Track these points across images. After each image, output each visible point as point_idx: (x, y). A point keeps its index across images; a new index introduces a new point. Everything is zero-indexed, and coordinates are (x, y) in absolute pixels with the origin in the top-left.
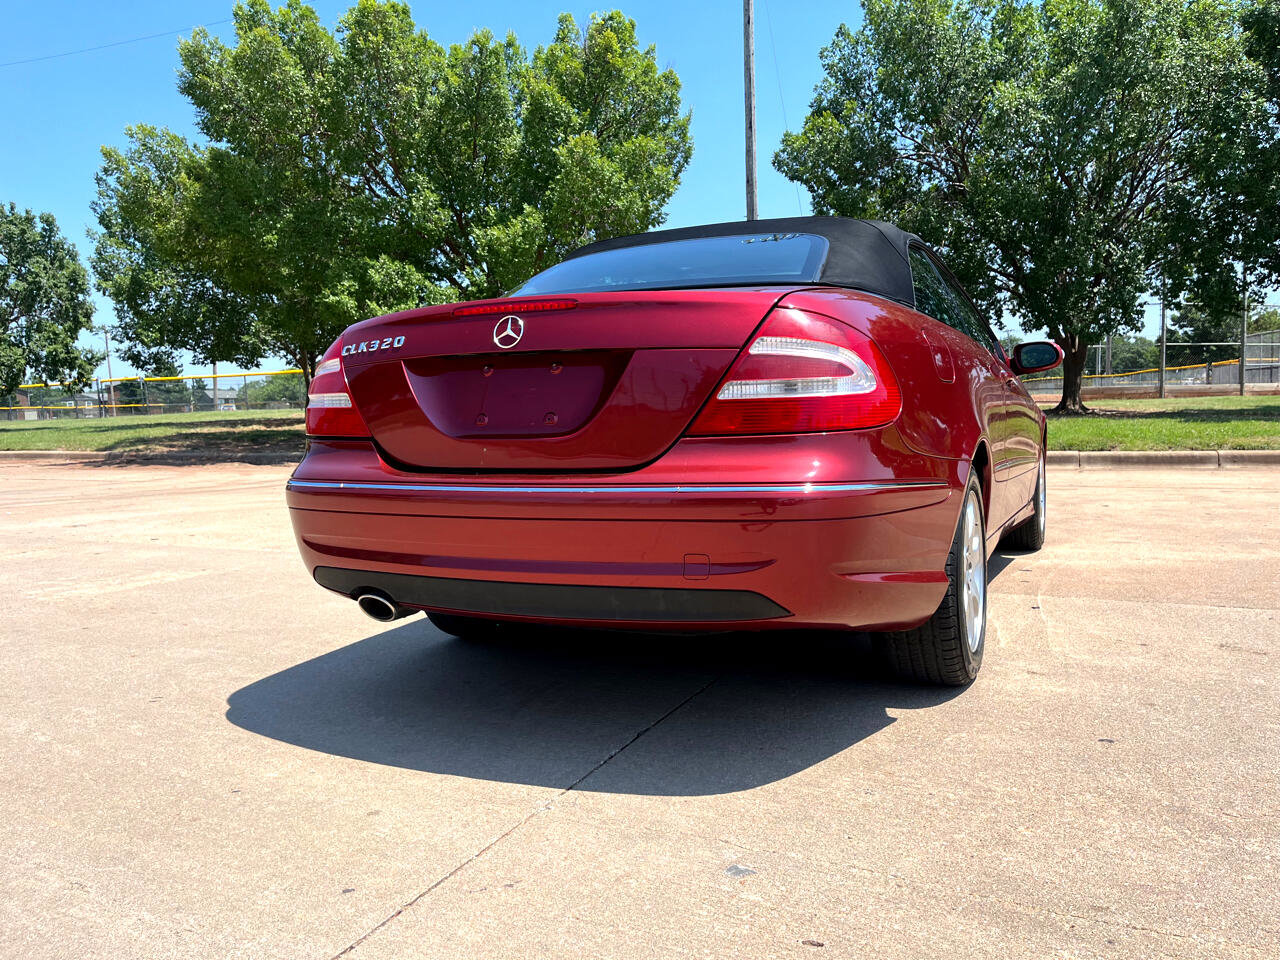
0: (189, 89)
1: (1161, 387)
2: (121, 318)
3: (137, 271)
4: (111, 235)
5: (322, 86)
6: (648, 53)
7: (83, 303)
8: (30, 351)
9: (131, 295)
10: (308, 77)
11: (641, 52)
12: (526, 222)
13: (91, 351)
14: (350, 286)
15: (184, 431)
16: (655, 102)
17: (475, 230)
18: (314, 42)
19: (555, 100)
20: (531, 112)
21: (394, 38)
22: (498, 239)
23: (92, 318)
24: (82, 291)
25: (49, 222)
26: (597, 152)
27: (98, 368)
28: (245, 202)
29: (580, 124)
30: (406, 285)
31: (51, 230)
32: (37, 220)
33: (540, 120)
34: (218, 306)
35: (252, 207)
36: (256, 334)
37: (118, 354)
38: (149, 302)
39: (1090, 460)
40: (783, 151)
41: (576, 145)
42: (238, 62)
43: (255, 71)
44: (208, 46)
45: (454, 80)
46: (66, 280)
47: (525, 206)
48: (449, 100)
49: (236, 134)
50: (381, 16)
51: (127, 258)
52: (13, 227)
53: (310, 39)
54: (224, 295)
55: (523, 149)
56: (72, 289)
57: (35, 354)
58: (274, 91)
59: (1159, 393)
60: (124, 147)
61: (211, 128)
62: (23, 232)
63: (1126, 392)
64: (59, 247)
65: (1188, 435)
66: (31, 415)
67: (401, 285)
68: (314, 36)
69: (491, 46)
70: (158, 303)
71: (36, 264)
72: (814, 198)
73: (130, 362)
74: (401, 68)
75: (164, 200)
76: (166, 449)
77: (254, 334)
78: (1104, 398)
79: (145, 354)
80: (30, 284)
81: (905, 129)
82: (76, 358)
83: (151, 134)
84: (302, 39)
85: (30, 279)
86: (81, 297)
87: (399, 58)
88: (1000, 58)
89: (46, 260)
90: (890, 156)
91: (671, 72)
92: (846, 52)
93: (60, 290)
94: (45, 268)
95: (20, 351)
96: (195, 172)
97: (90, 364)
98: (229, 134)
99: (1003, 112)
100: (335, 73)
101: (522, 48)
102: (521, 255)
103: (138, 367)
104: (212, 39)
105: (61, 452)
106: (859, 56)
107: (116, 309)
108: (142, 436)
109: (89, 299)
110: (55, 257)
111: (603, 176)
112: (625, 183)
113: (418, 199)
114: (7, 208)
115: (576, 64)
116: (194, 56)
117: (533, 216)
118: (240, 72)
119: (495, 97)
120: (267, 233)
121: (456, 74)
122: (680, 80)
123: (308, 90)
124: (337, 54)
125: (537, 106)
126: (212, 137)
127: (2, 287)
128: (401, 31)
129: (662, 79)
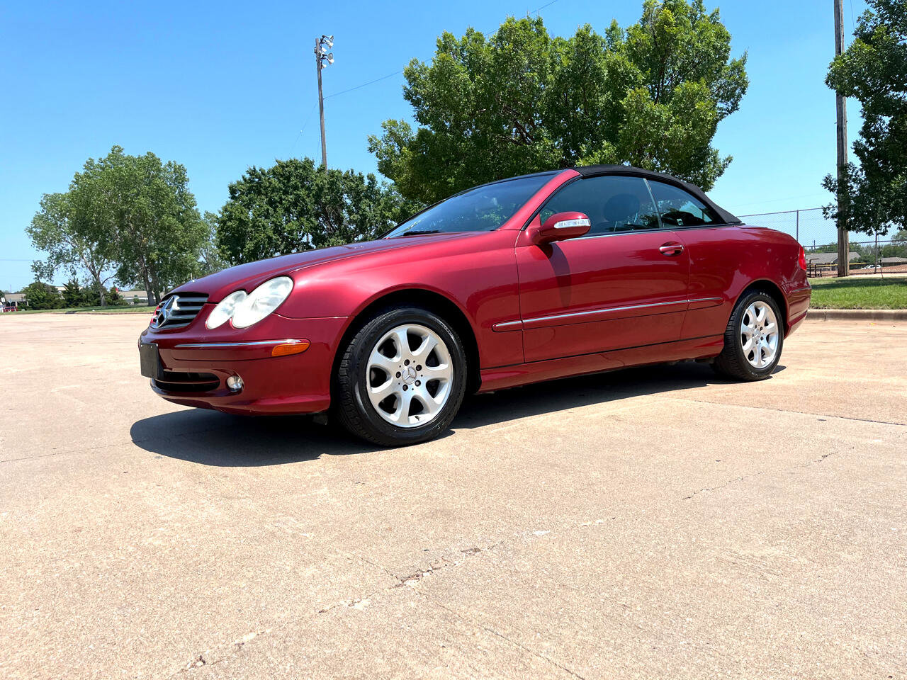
0: (408, 96)
5: (479, 82)
6: (713, 15)
10: (472, 79)
11: (707, 16)
12: (603, 153)
18: (478, 56)
19: (626, 66)
25: (371, 179)
26: (648, 100)
29: (643, 80)
31: (373, 183)
32: (365, 178)
33: (617, 81)
41: (638, 96)
42: (432, 75)
43: (441, 80)
44: (418, 69)
45: (565, 63)
47: (604, 142)
48: (562, 76)
49: (434, 118)
50: (512, 30)
52: (352, 184)
53: (476, 53)
55: (609, 102)
58: (451, 91)
60: (380, 134)
61: (421, 118)
62: (358, 186)
64: (377, 193)
68: (478, 51)
69: (591, 34)
80: (360, 216)
83: (394, 123)
84: (471, 54)
87: (526, 56)
89: (371, 201)
91: (723, 28)
94: (369, 206)
96: (412, 145)
98: (430, 120)
101: (621, 28)
104: (420, 64)
110: (375, 199)
111: (653, 116)
112: (673, 118)
113: (540, 145)
114: (350, 172)
115: (644, 37)
116: (410, 76)
117: (608, 148)
118: (433, 82)
119: (595, 68)
120: (449, 177)
121: (569, 58)
122: (730, 33)
123: (471, 86)
124: (489, 59)
125: (613, 71)
126: (422, 122)
127: (350, 218)
128: (529, 37)
129: (714, 35)
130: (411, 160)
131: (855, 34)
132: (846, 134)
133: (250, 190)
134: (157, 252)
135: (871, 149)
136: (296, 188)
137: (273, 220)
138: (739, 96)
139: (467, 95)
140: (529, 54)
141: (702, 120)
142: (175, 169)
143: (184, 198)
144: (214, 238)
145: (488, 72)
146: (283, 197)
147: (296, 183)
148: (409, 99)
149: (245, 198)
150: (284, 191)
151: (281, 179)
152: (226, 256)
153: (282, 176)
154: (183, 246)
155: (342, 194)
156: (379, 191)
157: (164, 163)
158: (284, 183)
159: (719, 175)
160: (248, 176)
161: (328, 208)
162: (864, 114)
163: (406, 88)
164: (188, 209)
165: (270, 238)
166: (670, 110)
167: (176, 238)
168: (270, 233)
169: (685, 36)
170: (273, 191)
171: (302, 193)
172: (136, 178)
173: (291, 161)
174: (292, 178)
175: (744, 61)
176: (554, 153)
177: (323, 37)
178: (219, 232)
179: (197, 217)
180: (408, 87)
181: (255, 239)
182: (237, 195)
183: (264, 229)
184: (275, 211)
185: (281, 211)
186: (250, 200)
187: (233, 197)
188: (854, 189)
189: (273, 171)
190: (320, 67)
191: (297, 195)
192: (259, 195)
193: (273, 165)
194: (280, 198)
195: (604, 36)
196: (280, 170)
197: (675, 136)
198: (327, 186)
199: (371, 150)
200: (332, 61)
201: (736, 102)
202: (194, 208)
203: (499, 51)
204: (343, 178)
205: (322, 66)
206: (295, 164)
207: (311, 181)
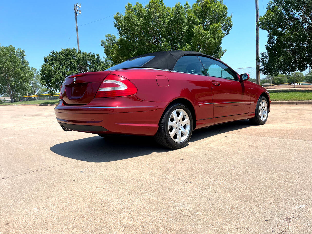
0: (116, 26)
4: (108, 57)
5: (142, 22)
10: (139, 20)
11: (219, 1)
12: (187, 48)
16: (220, 14)
19: (194, 17)
20: (188, 21)
21: (157, 8)
25: (98, 56)
26: (202, 29)
28: (127, 49)
29: (200, 22)
31: (99, 57)
32: (96, 55)
33: (190, 23)
35: (129, 50)
41: (198, 28)
43: (128, 20)
44: (119, 16)
45: (172, 16)
47: (186, 44)
48: (170, 20)
49: (126, 34)
50: (154, 3)
51: (110, 62)
52: (91, 57)
53: (140, 11)
55: (187, 30)
58: (132, 24)
60: (105, 39)
61: (121, 34)
62: (93, 58)
64: (100, 61)
69: (180, 6)
71: (95, 65)
72: (269, 33)
74: (159, 15)
80: (94, 69)
81: (296, 12)
83: (110, 36)
84: (138, 11)
87: (158, 12)
89: (98, 64)
91: (225, 6)
94: (97, 66)
96: (117, 44)
98: (124, 34)
101: (190, 5)
104: (120, 14)
111: (204, 35)
112: (210, 36)
113: (163, 44)
114: (90, 53)
115: (199, 7)
116: (117, 19)
117: (188, 46)
118: (125, 21)
119: (182, 18)
120: (131, 55)
121: (173, 14)
122: (227, 7)
123: (139, 23)
124: (145, 13)
125: (189, 19)
127: (90, 70)
128: (159, 6)
129: (222, 8)
130: (117, 49)
131: (267, 9)
132: (259, 43)
133: (52, 60)
134: (14, 82)
135: (271, 47)
136: (70, 59)
137: (62, 70)
138: (230, 29)
139: (138, 26)
140: (159, 12)
141: (220, 37)
142: (21, 51)
143: (24, 62)
144: (35, 77)
145: (145, 18)
146: (65, 62)
147: (70, 57)
148: (116, 27)
149: (50, 62)
150: (66, 60)
151: (64, 55)
152: (44, 84)
153: (64, 54)
154: (24, 80)
155: (87, 61)
156: (101, 60)
157: (16, 49)
158: (65, 57)
159: (222, 56)
160: (51, 54)
161: (82, 66)
162: (269, 36)
163: (115, 23)
164: (26, 66)
165: (61, 77)
166: (209, 33)
167: (22, 77)
168: (61, 75)
169: (213, 8)
170: (61, 60)
171: (73, 61)
172: (6, 55)
173: (68, 49)
174: (69, 55)
175: (231, 17)
176: (168, 47)
177: (77, 4)
178: (41, 75)
179: (29, 69)
180: (116, 23)
181: (56, 77)
182: (47, 61)
183: (59, 74)
184: (62, 67)
185: (64, 67)
186: (52, 63)
187: (46, 62)
188: (266, 61)
189: (61, 52)
190: (76, 15)
191: (70, 61)
192: (56, 61)
193: (61, 50)
194: (64, 62)
195: (184, 7)
196: (64, 52)
197: (211, 42)
198: (82, 58)
199: (102, 45)
200: (81, 13)
201: (228, 31)
202: (28, 66)
203: (149, 10)
204: (88, 55)
205: (77, 14)
206: (69, 50)
207: (76, 56)
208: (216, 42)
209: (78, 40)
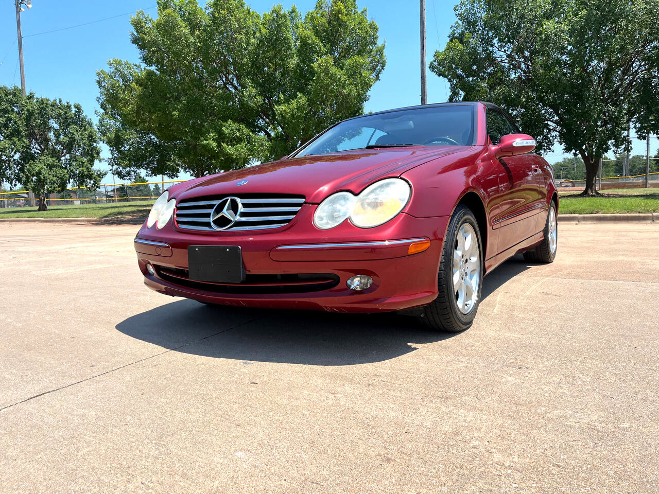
0: (135, 41)
1: (646, 182)
2: (113, 155)
3: (118, 131)
4: (107, 113)
5: (199, 38)
6: (363, 12)
7: (96, 147)
8: (71, 171)
9: (116, 143)
10: (192, 33)
11: (359, 12)
12: (298, 102)
13: (99, 171)
14: (214, 136)
15: (140, 209)
16: (365, 38)
17: (275, 106)
18: (195, 15)
19: (313, 39)
20: (301, 46)
21: (233, 11)
22: (285, 111)
23: (100, 155)
24: (95, 142)
25: (78, 108)
26: (333, 65)
27: (103, 179)
28: (164, 97)
29: (325, 51)
30: (241, 135)
31: (79, 112)
32: (72, 107)
33: (306, 50)
34: (157, 147)
35: (167, 98)
36: (174, 161)
37: (111, 172)
38: (124, 146)
39: (585, 219)
40: (435, 61)
41: (322, 62)
42: (158, 26)
43: (166, 31)
44: (144, 19)
45: (264, 31)
46: (87, 136)
47: (298, 94)
48: (261, 41)
49: (159, 62)
50: (227, 0)
51: (113, 124)
52: (61, 111)
53: (194, 13)
54: (160, 142)
55: (298, 65)
56: (90, 141)
57: (73, 172)
58: (176, 40)
59: (645, 185)
60: (107, 70)
61: (147, 60)
62: (66, 113)
63: (627, 185)
64: (83, 120)
65: (639, 206)
66: (77, 203)
67: (238, 135)
68: (195, 12)
69: (282, 13)
70: (129, 147)
71: (72, 129)
72: (451, 85)
73: (117, 176)
74: (237, 26)
75: (126, 96)
76: (131, 217)
77: (173, 161)
78: (615, 188)
79: (124, 172)
80: (70, 138)
81: (501, 47)
82: (93, 174)
83: (120, 63)
84: (189, 14)
85: (70, 136)
86: (95, 144)
87: (236, 21)
88: (548, 8)
89: (78, 127)
90: (492, 61)
91: (373, 22)
92: (468, 6)
93: (84, 141)
94: (77, 131)
95: (66, 171)
96: (139, 82)
97: (99, 177)
98: (155, 63)
99: (547, 36)
100: (205, 30)
101: (299, 12)
102: (296, 118)
103: (121, 178)
104: (146, 15)
105: (83, 219)
106: (475, 9)
107: (110, 150)
108: (121, 211)
109: (98, 145)
110: (82, 125)
111: (336, 78)
112: (348, 80)
113: (247, 92)
114: (58, 101)
115: (323, 20)
116: (138, 25)
117: (302, 99)
118: (158, 31)
119: (285, 39)
120: (174, 110)
121: (265, 28)
122: (378, 26)
123: (192, 39)
124: (206, 21)
125: (304, 43)
126: (147, 64)
127: (57, 140)
128: (237, 7)
129: (368, 26)
130: (141, 95)
131: (449, 37)
136: (6, 111)
138: (380, 71)
139: (188, 46)
140: (238, 20)
147: (6, 107)
148: (136, 44)
155: (50, 119)
156: (85, 118)
161: (37, 131)
162: (451, 90)
163: (133, 34)
166: (345, 75)
169: (350, 24)
171: (13, 116)
175: (384, 47)
180: (135, 33)
190: (18, 11)
191: (8, 117)
197: (349, 94)
198: (37, 111)
200: (30, 6)
201: (378, 75)
203: (216, 14)
204: (51, 106)
205: (20, 9)
206: (5, 91)
207: (20, 107)
208: (359, 95)
209: (23, 68)
